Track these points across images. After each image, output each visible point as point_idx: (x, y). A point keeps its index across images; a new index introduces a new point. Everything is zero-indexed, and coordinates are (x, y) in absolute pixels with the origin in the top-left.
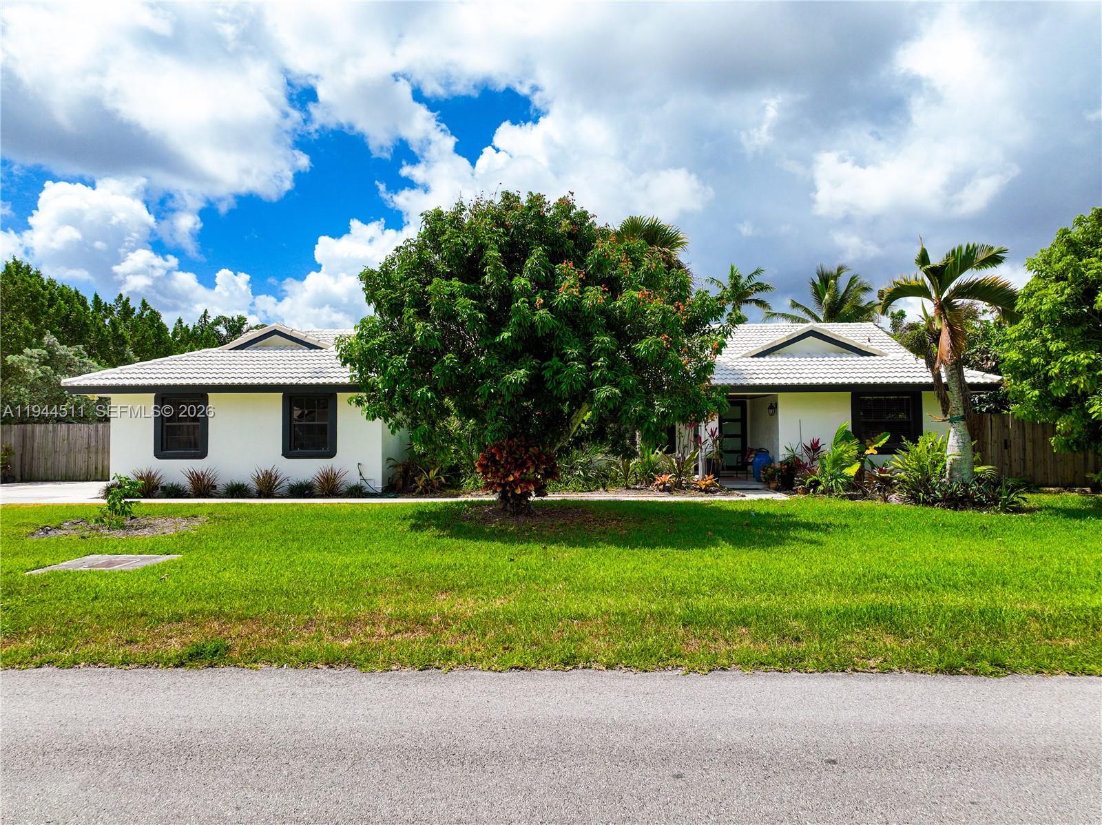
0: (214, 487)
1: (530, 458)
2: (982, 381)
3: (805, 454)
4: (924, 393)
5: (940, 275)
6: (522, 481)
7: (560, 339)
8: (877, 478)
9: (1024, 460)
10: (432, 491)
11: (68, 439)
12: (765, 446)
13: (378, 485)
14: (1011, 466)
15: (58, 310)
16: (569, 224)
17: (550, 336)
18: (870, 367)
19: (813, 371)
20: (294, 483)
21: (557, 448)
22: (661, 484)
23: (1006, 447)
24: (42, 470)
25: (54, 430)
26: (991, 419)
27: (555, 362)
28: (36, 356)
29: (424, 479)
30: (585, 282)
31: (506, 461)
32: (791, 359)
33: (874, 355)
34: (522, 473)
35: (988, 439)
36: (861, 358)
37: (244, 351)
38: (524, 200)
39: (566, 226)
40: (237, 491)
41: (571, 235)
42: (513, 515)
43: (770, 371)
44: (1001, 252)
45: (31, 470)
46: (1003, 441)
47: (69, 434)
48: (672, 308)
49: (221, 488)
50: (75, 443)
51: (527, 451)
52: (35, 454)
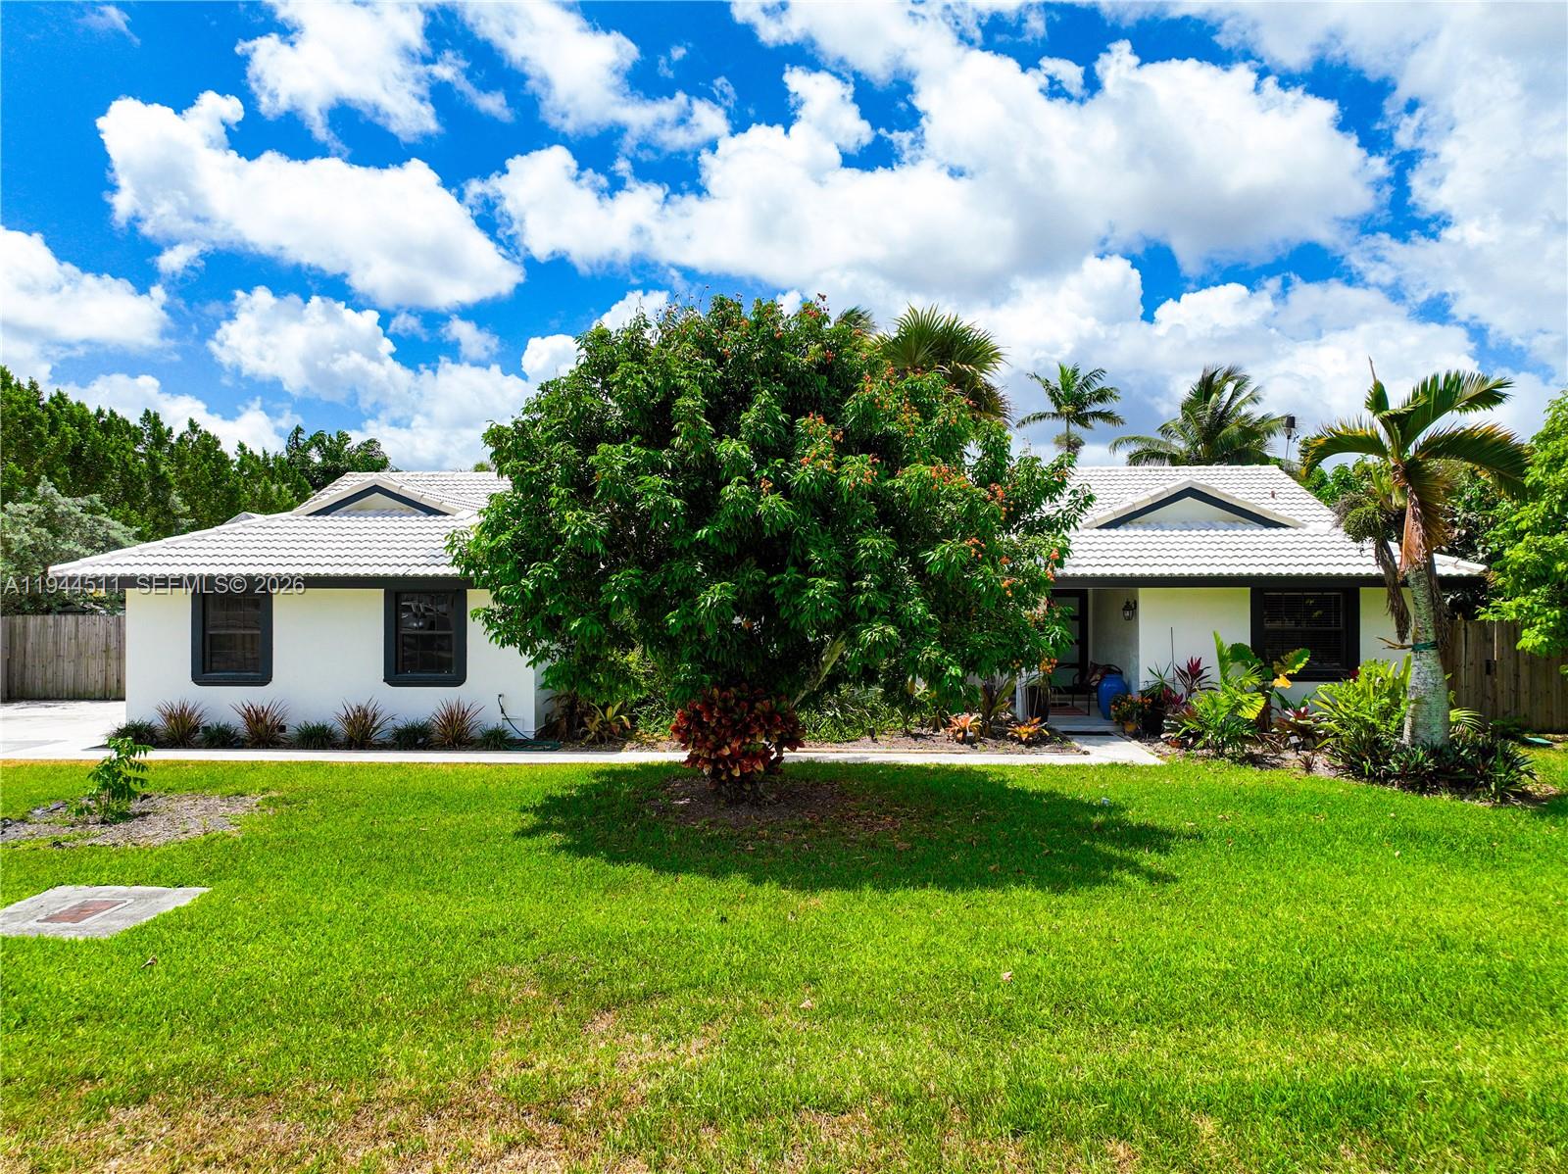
0: (283, 729)
1: (757, 718)
2: (1454, 572)
3: (1178, 681)
4: (1363, 590)
5: (1404, 424)
6: (745, 755)
7: (802, 541)
8: (1292, 725)
9: (1516, 692)
10: (610, 739)
11: (76, 637)
12: (1116, 662)
13: (528, 727)
14: (1495, 700)
15: (63, 442)
16: (820, 349)
17: (786, 536)
18: (1280, 546)
19: (1192, 553)
20: (401, 725)
21: (799, 699)
22: (959, 731)
23: (1488, 672)
24: (39, 683)
25: (56, 624)
26: (1466, 629)
27: (791, 574)
28: (25, 513)
29: (598, 720)
30: (843, 449)
31: (719, 721)
32: (1158, 532)
33: (1285, 526)
34: (744, 743)
35: (1460, 655)
36: (1266, 531)
37: (328, 518)
38: (749, 312)
39: (816, 354)
40: (316, 738)
41: (824, 368)
42: (730, 803)
43: (1127, 554)
44: (1500, 386)
45: (23, 683)
46: (1484, 664)
47: (77, 631)
48: (984, 493)
49: (291, 731)
50: (87, 643)
51: (751, 709)
52: (29, 660)
